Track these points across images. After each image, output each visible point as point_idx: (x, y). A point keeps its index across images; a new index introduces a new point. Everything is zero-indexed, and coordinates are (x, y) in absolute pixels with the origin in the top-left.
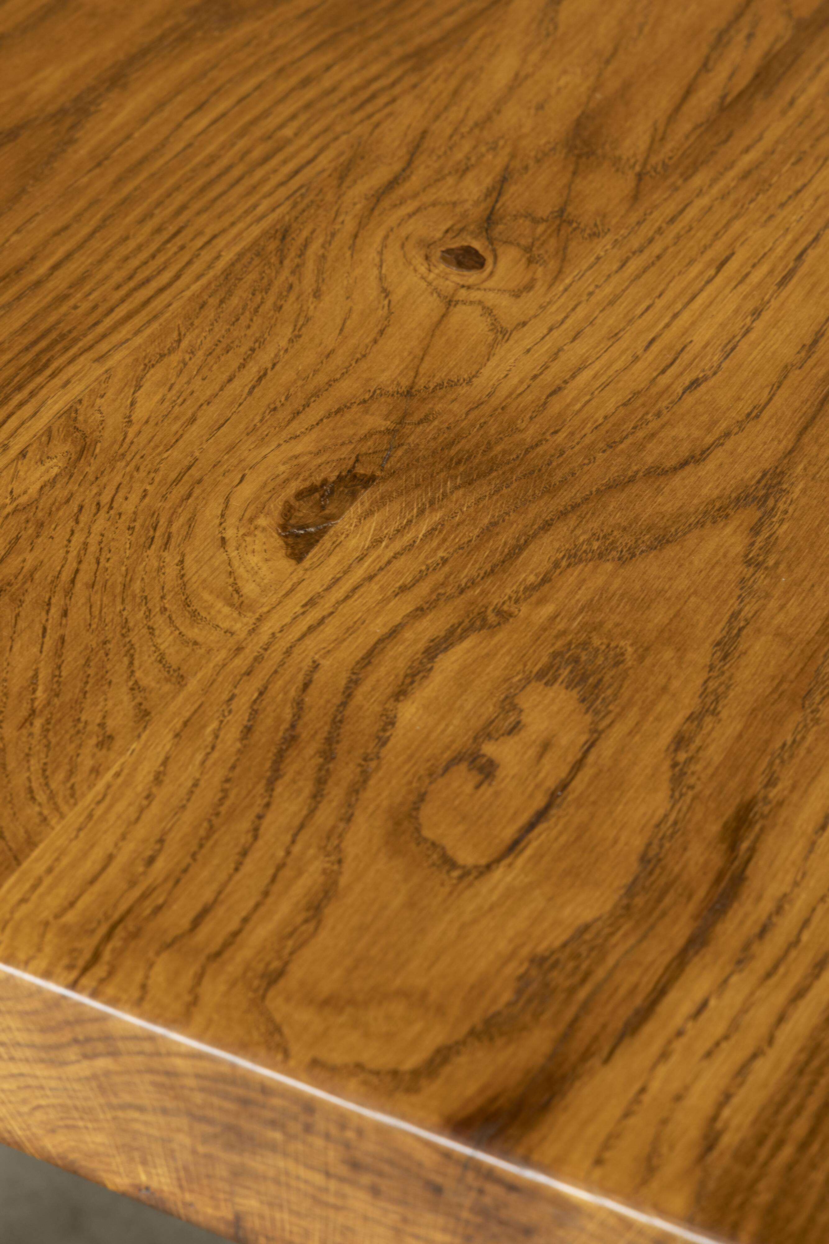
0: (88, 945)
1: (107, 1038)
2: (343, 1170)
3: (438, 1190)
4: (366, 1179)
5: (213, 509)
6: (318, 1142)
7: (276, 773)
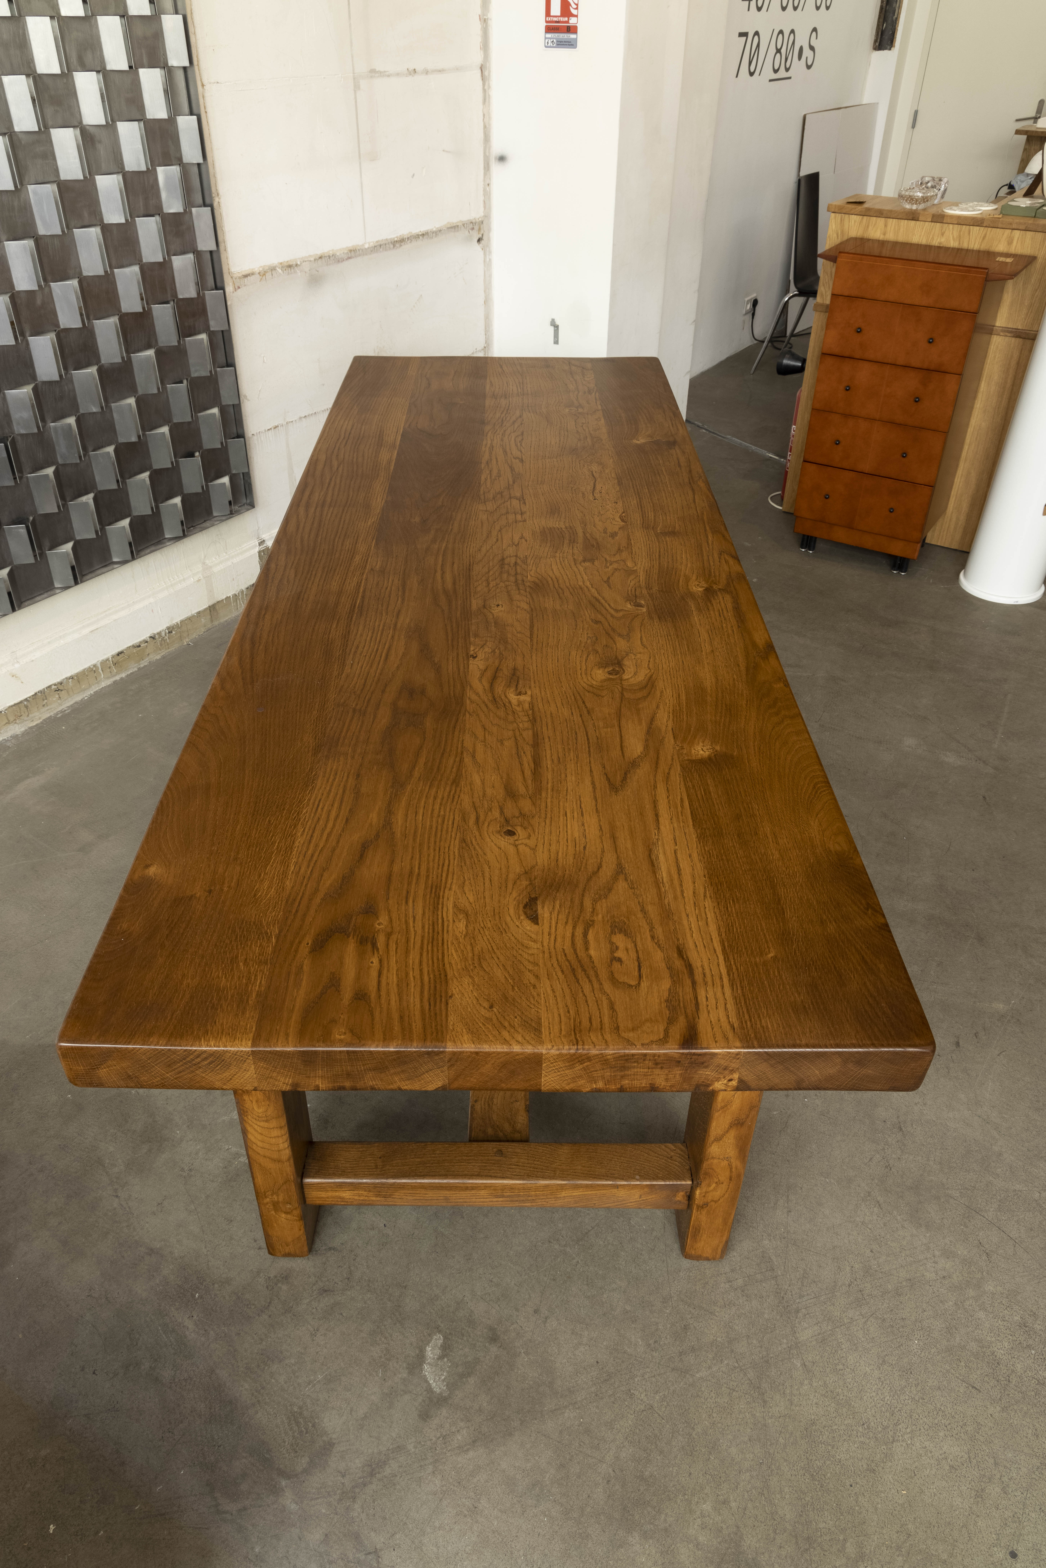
1: (588, 1057)
5: (508, 919)
7: (577, 979)
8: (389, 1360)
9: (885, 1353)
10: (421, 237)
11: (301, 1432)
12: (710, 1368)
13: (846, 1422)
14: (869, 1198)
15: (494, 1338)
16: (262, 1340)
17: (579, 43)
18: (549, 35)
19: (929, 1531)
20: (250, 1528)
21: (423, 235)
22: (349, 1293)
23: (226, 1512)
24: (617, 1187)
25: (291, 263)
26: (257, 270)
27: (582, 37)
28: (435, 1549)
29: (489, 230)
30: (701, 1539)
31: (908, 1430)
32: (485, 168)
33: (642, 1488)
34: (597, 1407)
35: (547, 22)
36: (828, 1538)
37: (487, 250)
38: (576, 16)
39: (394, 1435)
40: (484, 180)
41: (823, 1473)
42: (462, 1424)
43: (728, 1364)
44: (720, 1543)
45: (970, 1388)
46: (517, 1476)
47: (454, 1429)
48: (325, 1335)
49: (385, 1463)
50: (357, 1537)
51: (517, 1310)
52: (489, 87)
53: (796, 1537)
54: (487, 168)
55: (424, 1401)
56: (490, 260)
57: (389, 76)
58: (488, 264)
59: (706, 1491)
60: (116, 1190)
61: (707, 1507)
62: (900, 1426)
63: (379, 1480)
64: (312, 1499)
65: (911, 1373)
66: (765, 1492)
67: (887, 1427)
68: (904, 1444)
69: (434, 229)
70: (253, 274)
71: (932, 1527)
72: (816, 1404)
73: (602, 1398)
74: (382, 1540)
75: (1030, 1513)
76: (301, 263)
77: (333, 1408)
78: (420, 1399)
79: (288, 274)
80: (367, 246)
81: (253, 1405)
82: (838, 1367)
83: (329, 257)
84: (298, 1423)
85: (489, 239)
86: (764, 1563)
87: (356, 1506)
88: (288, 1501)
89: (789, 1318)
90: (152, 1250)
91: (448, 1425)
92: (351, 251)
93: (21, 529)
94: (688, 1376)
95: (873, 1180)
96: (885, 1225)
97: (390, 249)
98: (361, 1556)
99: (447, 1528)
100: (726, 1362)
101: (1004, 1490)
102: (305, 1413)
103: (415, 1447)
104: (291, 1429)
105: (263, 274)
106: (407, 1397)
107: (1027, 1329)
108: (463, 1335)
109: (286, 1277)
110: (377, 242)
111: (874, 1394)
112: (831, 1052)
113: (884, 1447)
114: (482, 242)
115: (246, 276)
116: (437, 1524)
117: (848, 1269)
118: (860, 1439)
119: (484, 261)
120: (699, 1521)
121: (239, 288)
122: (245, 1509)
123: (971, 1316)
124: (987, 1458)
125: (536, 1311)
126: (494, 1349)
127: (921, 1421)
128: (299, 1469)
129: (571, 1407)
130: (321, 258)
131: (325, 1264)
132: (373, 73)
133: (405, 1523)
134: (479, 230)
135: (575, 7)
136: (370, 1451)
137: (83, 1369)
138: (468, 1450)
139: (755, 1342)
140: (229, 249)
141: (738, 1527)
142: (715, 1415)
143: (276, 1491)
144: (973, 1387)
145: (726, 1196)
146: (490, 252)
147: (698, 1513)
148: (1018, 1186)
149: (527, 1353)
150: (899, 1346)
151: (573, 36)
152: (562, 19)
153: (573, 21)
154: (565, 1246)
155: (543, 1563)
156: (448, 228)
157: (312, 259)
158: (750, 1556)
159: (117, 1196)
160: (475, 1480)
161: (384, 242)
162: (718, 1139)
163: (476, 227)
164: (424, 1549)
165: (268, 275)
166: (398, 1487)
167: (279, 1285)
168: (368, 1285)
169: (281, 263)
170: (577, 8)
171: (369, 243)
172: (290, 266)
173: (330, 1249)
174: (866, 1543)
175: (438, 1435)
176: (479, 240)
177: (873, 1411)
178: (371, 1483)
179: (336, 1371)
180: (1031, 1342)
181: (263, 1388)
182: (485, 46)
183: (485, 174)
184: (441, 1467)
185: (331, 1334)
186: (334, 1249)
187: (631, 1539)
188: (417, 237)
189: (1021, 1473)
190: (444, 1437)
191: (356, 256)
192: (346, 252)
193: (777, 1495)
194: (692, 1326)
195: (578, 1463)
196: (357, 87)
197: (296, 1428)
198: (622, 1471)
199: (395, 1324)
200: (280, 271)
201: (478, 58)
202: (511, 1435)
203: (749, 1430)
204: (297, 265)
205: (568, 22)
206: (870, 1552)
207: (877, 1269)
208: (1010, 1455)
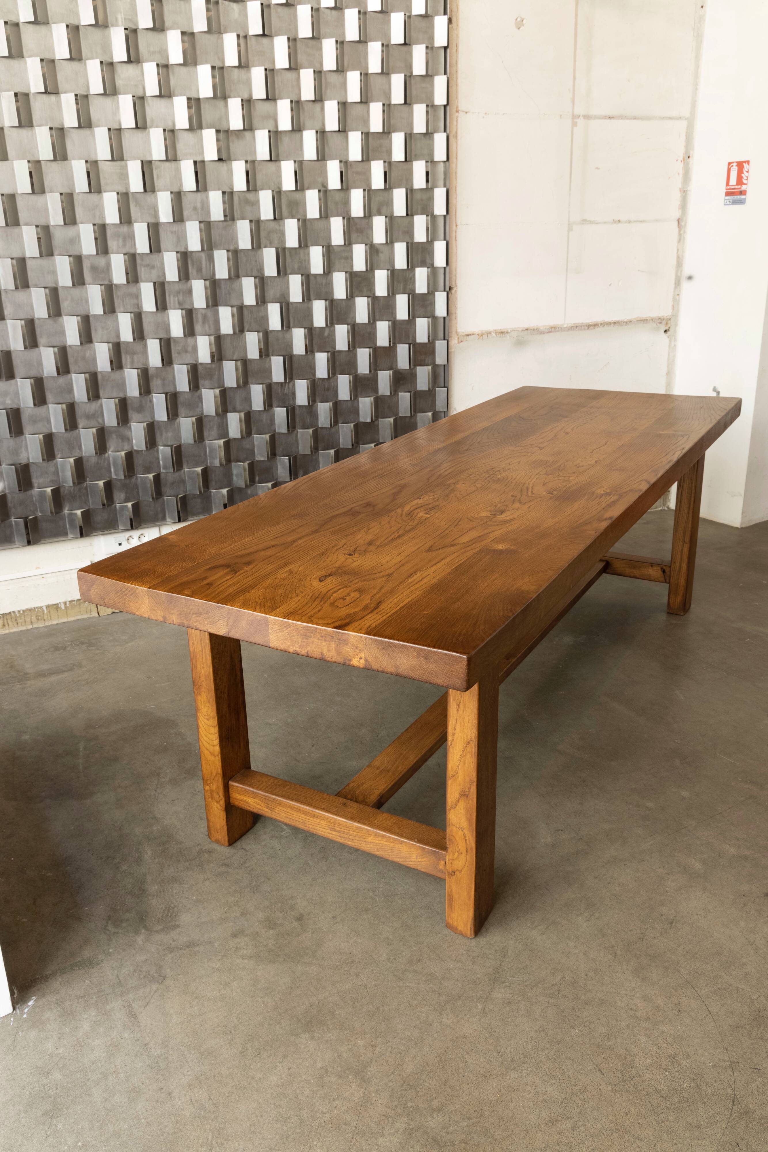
0: (287, 615)
1: (289, 625)
2: (320, 638)
3: (333, 637)
4: (324, 639)
5: (310, 578)
6: (317, 634)
7: (315, 600)
8: (235, 905)
9: (548, 1027)
10: (612, 324)
11: (167, 915)
12: (419, 984)
13: (488, 1047)
14: (610, 949)
15: (300, 919)
16: (178, 872)
17: (747, 201)
18: (727, 198)
19: (498, 1121)
20: (114, 941)
21: (615, 323)
22: (237, 870)
23: (108, 930)
24: (402, 842)
25: (503, 331)
26: (477, 333)
27: (749, 197)
28: (194, 990)
29: (676, 325)
30: (344, 1054)
31: (529, 1069)
32: (675, 284)
33: (328, 1017)
34: (333, 972)
35: (727, 189)
36: (425, 1091)
37: (673, 339)
38: (746, 184)
39: (212, 936)
40: (674, 292)
41: (450, 1062)
42: (251, 947)
43: (432, 987)
44: (354, 1062)
45: (597, 1070)
46: (262, 981)
47: (245, 947)
48: (211, 882)
49: (198, 945)
50: (160, 967)
51: (323, 912)
52: (685, 232)
53: (405, 1081)
54: (678, 283)
55: (239, 929)
56: (675, 345)
57: (597, 223)
58: (672, 349)
59: (366, 1036)
60: (157, 788)
61: (361, 1043)
62: (525, 1065)
63: (190, 950)
64: (151, 943)
65: (558, 1044)
66: (403, 1053)
67: (515, 1061)
68: (520, 1074)
69: (625, 320)
70: (473, 334)
71: (502, 1120)
72: (475, 1030)
73: (340, 970)
74: (172, 974)
75: (583, 1148)
76: (511, 332)
77: (191, 913)
78: (238, 928)
79: (500, 337)
80: (565, 326)
81: (154, 896)
82: (507, 1020)
83: (534, 330)
84: (169, 911)
85: (675, 331)
86: (373, 1083)
87: (170, 955)
88: (140, 939)
89: (494, 983)
90: (155, 817)
91: (243, 944)
92: (552, 328)
93: (286, 459)
94: (401, 982)
95: (622, 941)
96: (610, 966)
97: (585, 329)
98: (156, 976)
99: (208, 984)
100: (432, 986)
101: (573, 1129)
102: (176, 909)
103: (219, 946)
104: (164, 912)
105: (481, 335)
106: (232, 924)
107: (674, 1060)
108: (283, 911)
109: (210, 852)
110: (574, 324)
111: (521, 1042)
112: (410, 646)
113: (504, 1069)
114: (669, 333)
115: (468, 335)
116: (204, 981)
117: (560, 977)
118: (490, 1058)
119: (669, 346)
120: (350, 1047)
121: (462, 342)
122: (118, 933)
123: (634, 1036)
124: (576, 1108)
125: (333, 917)
126: (296, 924)
127: (543, 1069)
128: (155, 929)
129: (318, 966)
130: (527, 330)
131: (235, 854)
132: (584, 221)
133: (188, 973)
134: (667, 324)
135: (746, 178)
136: (195, 937)
137: (89, 851)
138: (245, 959)
139: (460, 984)
140: (458, 318)
141: (371, 1060)
142: (402, 1006)
143: (137, 932)
144: (600, 1070)
145: (466, 868)
146: (675, 340)
147: (353, 1043)
148: (743, 986)
149: (312, 933)
150: (562, 1028)
151: (743, 197)
152: (736, 187)
153: (744, 187)
154: (377, 896)
155: (246, 1021)
156: (638, 320)
157: (520, 330)
158: (367, 1076)
159: (156, 791)
160: (239, 972)
161: (580, 325)
162: (454, 807)
163: (664, 322)
164: (189, 987)
165: (485, 337)
166: (197, 957)
167: (205, 854)
168: (250, 871)
169: (496, 330)
170: (747, 179)
171: (568, 324)
172: (502, 333)
173: (243, 848)
174: (449, 1106)
175: (235, 946)
176: (665, 331)
177: (512, 1050)
178: (185, 950)
179: (204, 899)
180: (670, 1068)
181: (163, 891)
182: (684, 206)
183: (675, 288)
184: (225, 959)
185: (214, 883)
186: (245, 849)
187: (303, 1035)
188: (610, 324)
189: (595, 1126)
190: (237, 948)
191: (555, 331)
192: (547, 328)
193: (410, 1058)
194: (424, 961)
195: (301, 991)
196: (570, 229)
197: (166, 913)
198: (323, 1005)
199: (250, 892)
200: (494, 335)
201: (677, 214)
202: (274, 963)
203: (418, 1022)
204: (507, 332)
205: (740, 188)
206: (448, 1111)
207: (582, 985)
208: (596, 1114)
